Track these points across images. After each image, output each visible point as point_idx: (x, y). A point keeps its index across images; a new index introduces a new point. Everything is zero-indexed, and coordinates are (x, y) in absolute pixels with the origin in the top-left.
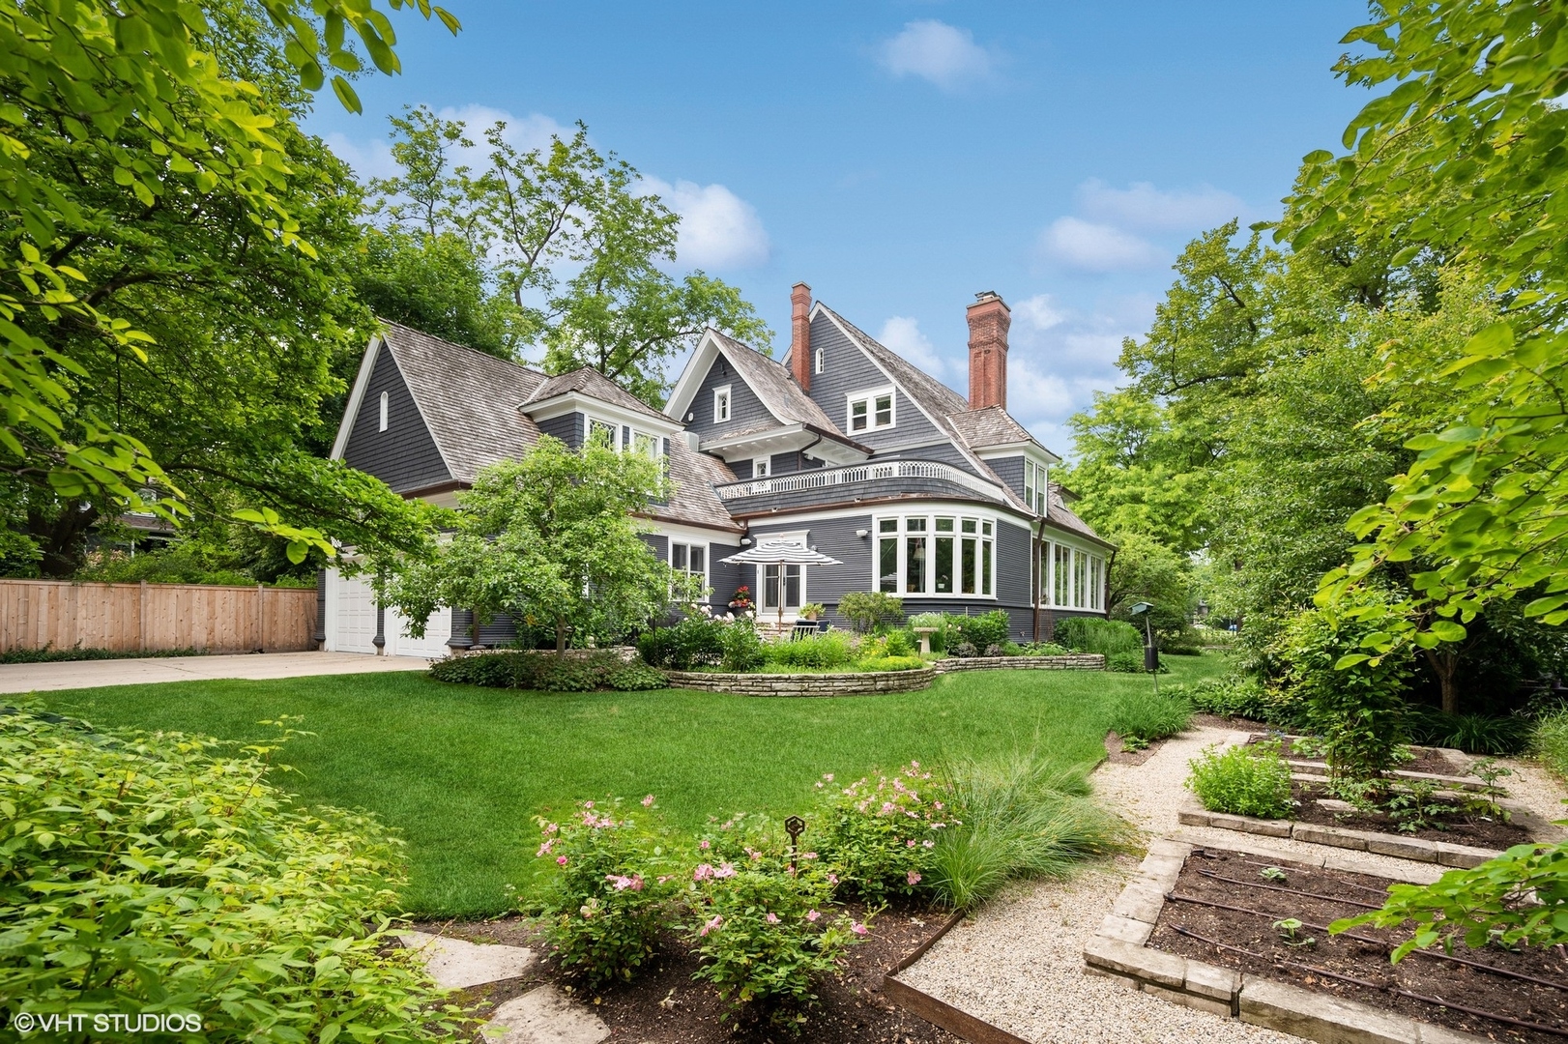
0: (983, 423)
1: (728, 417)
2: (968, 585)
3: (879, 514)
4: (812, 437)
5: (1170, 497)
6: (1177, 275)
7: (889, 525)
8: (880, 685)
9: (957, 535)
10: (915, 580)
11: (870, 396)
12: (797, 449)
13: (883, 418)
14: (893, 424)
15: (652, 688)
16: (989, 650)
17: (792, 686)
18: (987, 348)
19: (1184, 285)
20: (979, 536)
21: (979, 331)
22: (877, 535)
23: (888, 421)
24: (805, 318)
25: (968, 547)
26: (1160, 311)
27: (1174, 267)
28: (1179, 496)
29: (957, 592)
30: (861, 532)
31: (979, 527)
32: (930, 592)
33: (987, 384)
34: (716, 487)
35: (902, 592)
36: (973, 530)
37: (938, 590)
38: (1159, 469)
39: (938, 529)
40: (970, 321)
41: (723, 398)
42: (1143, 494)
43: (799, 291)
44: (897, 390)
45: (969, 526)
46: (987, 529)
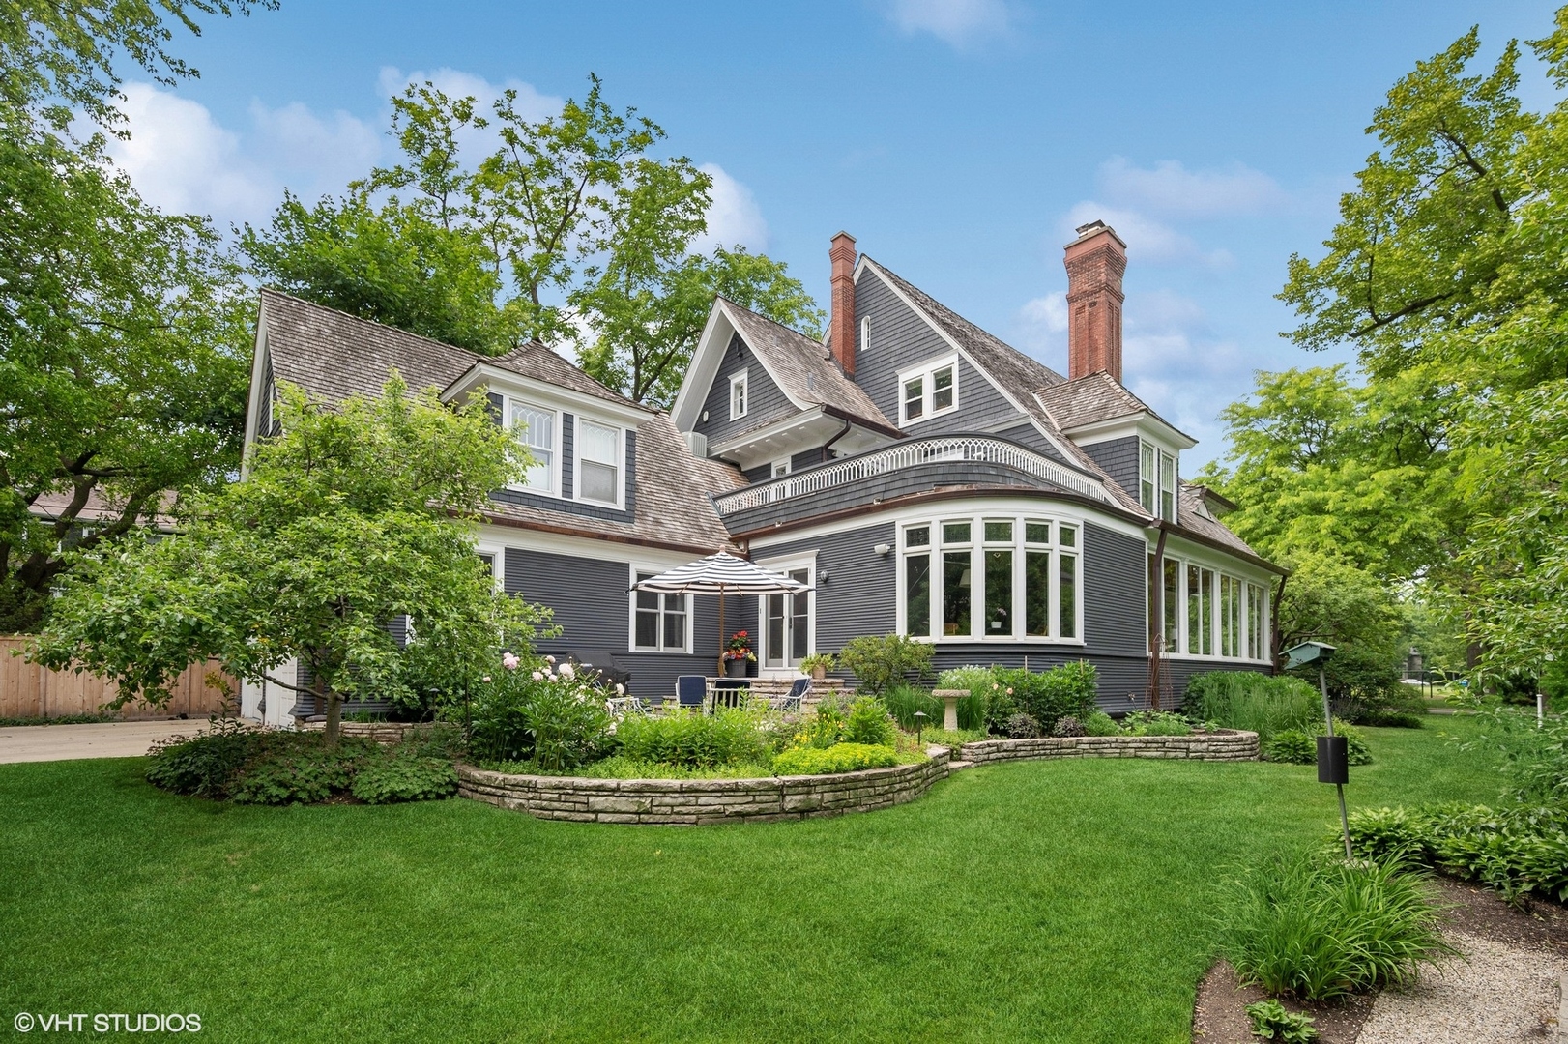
0: (1080, 398)
1: (745, 413)
2: (1036, 624)
3: (904, 519)
4: (837, 425)
5: (1366, 503)
6: (1374, 143)
7: (918, 536)
8: (792, 801)
9: (1019, 547)
10: (957, 614)
11: (925, 372)
12: (820, 444)
13: (943, 399)
14: (955, 406)
15: (414, 798)
16: (1060, 726)
17: (623, 804)
18: (1092, 299)
19: (1386, 156)
20: (1054, 548)
21: (1082, 277)
22: (903, 551)
23: (950, 403)
24: (848, 279)
25: (1037, 564)
26: (1347, 203)
27: (1369, 130)
28: (1382, 502)
29: (1019, 634)
30: (881, 548)
31: (1054, 534)
32: (977, 634)
33: (1093, 349)
34: (715, 499)
35: (937, 634)
36: (1045, 540)
37: (990, 631)
38: (1349, 467)
39: (988, 538)
40: (1069, 265)
41: (739, 387)
42: (1326, 501)
43: (840, 244)
44: (961, 358)
45: (1037, 532)
46: (1067, 536)
